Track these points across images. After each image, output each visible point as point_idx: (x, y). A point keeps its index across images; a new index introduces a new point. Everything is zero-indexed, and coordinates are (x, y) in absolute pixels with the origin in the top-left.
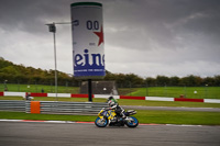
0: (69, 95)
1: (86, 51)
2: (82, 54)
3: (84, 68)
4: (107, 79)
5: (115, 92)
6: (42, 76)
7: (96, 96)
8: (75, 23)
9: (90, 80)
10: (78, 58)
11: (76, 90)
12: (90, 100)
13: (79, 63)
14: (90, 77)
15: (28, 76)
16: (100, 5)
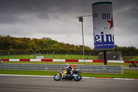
0: (92, 61)
1: (102, 33)
2: (100, 35)
3: (101, 43)
4: (115, 50)
5: (121, 58)
6: (74, 49)
7: (109, 61)
8: (95, 15)
9: (105, 52)
10: (97, 37)
11: (96, 58)
12: (105, 64)
13: (98, 41)
14: (105, 49)
15: (66, 49)
16: (111, 3)
